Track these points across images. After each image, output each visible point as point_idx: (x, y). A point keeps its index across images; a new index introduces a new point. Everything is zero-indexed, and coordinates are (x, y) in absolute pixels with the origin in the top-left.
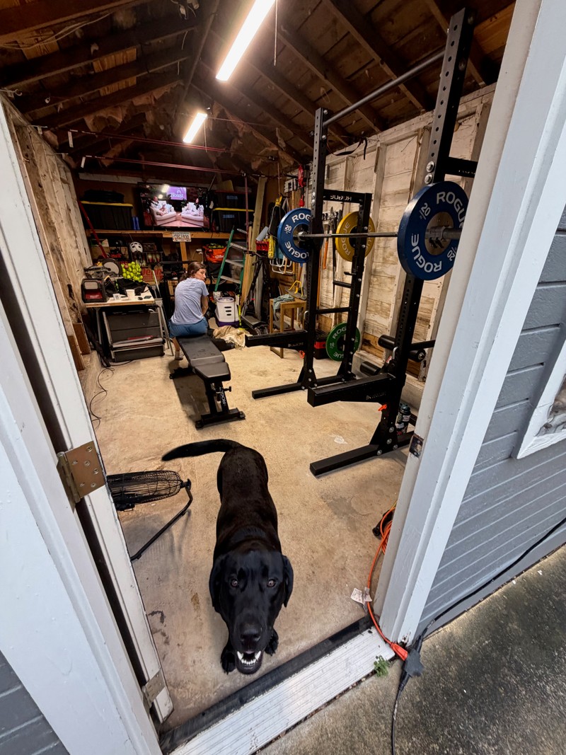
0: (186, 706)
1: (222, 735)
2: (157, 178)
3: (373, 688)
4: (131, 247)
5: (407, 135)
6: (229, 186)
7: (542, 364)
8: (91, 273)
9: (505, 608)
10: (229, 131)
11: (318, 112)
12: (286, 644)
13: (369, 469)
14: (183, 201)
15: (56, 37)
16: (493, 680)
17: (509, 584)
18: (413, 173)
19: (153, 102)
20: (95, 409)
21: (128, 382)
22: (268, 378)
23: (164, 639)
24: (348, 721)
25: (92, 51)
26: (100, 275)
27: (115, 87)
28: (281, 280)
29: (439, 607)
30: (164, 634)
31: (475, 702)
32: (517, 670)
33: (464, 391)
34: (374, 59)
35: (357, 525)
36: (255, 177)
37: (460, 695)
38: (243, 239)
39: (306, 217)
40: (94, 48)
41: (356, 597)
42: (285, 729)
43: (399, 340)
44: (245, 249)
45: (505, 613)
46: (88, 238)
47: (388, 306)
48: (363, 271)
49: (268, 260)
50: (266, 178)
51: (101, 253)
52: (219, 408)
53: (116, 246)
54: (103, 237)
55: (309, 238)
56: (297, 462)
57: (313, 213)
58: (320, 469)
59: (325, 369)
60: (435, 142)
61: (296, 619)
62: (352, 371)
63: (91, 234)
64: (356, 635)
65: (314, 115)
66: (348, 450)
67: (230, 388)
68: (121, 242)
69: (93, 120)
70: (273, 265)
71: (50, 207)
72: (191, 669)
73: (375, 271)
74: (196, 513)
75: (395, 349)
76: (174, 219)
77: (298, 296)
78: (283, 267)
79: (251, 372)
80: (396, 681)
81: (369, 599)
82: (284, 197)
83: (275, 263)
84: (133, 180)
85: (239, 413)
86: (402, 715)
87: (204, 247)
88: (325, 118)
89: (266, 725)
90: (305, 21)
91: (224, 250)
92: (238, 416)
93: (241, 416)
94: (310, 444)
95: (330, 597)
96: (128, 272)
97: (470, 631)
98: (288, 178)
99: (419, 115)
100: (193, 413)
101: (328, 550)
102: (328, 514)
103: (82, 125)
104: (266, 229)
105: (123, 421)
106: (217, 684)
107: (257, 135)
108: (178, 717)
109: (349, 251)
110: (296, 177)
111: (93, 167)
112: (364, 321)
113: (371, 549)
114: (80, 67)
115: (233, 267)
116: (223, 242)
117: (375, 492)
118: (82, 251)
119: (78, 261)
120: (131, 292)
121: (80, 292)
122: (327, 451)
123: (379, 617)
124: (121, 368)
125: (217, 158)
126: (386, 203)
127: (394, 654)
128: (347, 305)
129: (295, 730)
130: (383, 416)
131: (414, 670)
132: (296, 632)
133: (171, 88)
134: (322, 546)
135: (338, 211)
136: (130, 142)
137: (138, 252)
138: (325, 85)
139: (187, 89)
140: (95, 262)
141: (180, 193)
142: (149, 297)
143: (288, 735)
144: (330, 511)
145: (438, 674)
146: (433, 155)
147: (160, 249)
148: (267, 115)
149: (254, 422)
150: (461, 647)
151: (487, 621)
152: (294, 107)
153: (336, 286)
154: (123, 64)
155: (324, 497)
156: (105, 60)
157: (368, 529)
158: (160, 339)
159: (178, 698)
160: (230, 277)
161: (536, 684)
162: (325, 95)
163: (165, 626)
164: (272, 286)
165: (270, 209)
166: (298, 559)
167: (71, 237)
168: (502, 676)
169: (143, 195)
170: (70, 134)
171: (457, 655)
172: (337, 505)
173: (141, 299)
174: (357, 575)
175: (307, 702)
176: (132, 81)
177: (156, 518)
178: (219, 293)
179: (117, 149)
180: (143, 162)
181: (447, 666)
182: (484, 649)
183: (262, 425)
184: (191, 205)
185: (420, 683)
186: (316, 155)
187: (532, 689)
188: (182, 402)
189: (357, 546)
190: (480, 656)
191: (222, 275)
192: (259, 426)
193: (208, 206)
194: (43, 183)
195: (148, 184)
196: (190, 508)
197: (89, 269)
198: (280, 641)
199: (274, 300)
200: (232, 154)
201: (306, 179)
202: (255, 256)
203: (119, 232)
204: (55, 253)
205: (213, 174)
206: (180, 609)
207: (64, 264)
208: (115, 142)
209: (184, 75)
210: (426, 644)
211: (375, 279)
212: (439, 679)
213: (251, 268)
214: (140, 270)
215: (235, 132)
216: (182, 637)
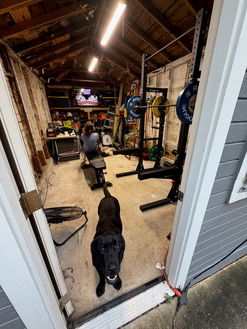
0: (80, 310)
1: (95, 325)
2: (78, 86)
3: (164, 309)
4: (68, 114)
5: (183, 63)
6: (108, 88)
7: (238, 159)
8: (51, 125)
9: (230, 276)
10: (108, 65)
11: (143, 55)
12: (125, 286)
13: (167, 209)
14: (89, 95)
15: (38, 32)
16: (223, 310)
17: (231, 265)
18: (186, 79)
19: (77, 56)
20: (50, 181)
21: (64, 170)
22: (124, 168)
23: (72, 280)
24: (152, 323)
25: (52, 37)
26: (54, 126)
27: (61, 50)
28: (130, 127)
29: (196, 273)
30: (72, 278)
31: (214, 319)
32: (235, 306)
33: (199, 171)
34: (167, 32)
35: (160, 234)
36: (118, 84)
37: (206, 315)
38: (114, 110)
39: (139, 99)
40: (53, 35)
41: (158, 266)
42: (123, 324)
43: (179, 151)
44: (115, 114)
45: (230, 278)
46: (51, 112)
47: (176, 137)
48: (164, 122)
49: (124, 118)
50: (124, 84)
51: (55, 117)
52: (101, 181)
53: (62, 114)
54: (56, 110)
55: (140, 108)
56: (134, 205)
57: (142, 97)
58: (144, 208)
59: (148, 165)
60: (192, 65)
61: (130, 275)
62: (161, 166)
63: (52, 110)
64: (157, 284)
65: (142, 56)
66: (157, 200)
67: (106, 172)
68: (63, 112)
69: (53, 64)
70: (126, 120)
71: (35, 99)
72: (83, 294)
73: (170, 122)
74: (89, 226)
75: (177, 155)
76: (85, 102)
77: (137, 133)
78: (131, 121)
79: (116, 166)
80: (175, 306)
81: (163, 268)
82: (131, 92)
83: (127, 120)
84: (69, 87)
85: (110, 183)
86: (178, 323)
87: (97, 114)
88: (146, 57)
89: (114, 322)
90: (137, 19)
91: (106, 115)
92: (110, 185)
93: (111, 185)
94: (140, 197)
95: (146, 266)
96: (66, 125)
97: (212, 285)
98: (133, 84)
99: (187, 54)
100: (90, 183)
101: (146, 245)
102: (147, 229)
103: (48, 66)
104: (123, 105)
105: (61, 186)
106: (94, 301)
107: (119, 66)
108: (76, 315)
109: (158, 113)
110: (136, 83)
111: (52, 82)
112: (166, 144)
113: (166, 245)
114: (47, 43)
115: (110, 122)
116: (105, 112)
117: (169, 219)
118: (48, 116)
119: (46, 121)
120: (66, 133)
121: (46, 133)
122: (148, 200)
123: (168, 276)
124: (62, 164)
125: (103, 77)
126: (174, 92)
127: (174, 294)
128: (158, 137)
129: (127, 325)
130: (173, 185)
131: (184, 302)
132: (130, 281)
133: (84, 49)
134: (144, 243)
135: (154, 96)
136: (67, 72)
137: (70, 117)
138: (147, 44)
139: (90, 49)
140: (53, 121)
141: (88, 92)
142: (74, 135)
143: (124, 327)
144: (148, 227)
145: (196, 305)
146: (192, 70)
147: (79, 115)
148: (123, 58)
149: (116, 187)
150: (207, 293)
151: (220, 281)
152: (134, 54)
153: (153, 129)
154: (64, 41)
155: (146, 221)
156: (57, 40)
157: (165, 236)
158: (78, 152)
159: (77, 307)
160: (109, 126)
161: (244, 314)
162: (147, 48)
163: (73, 274)
164: (126, 129)
165: (125, 97)
166: (133, 248)
167: (43, 111)
168: (227, 308)
169: (73, 93)
170: (43, 70)
171: (205, 297)
172: (151, 225)
173: (70, 135)
174: (159, 257)
175: (133, 313)
176: (68, 47)
177: (72, 228)
178: (104, 133)
179: (63, 75)
180: (73, 80)
181: (200, 301)
182: (218, 294)
183: (120, 189)
184: (92, 96)
185: (187, 308)
186: (143, 73)
187: (242, 315)
188: (86, 179)
189: (159, 243)
190: (216, 298)
191: (105, 125)
192: (118, 189)
193: (99, 97)
194: (32, 89)
195: (75, 88)
196: (86, 224)
197: (50, 124)
198: (122, 284)
199: (126, 135)
200: (109, 75)
201: (140, 84)
202: (119, 117)
203: (63, 108)
204: (36, 117)
205: (102, 83)
206: (80, 267)
207: (40, 121)
208: (61, 72)
209: (89, 44)
210: (190, 291)
211: (170, 125)
212: (196, 307)
213: (117, 122)
214: (71, 124)
215: (110, 66)
216: (80, 280)
